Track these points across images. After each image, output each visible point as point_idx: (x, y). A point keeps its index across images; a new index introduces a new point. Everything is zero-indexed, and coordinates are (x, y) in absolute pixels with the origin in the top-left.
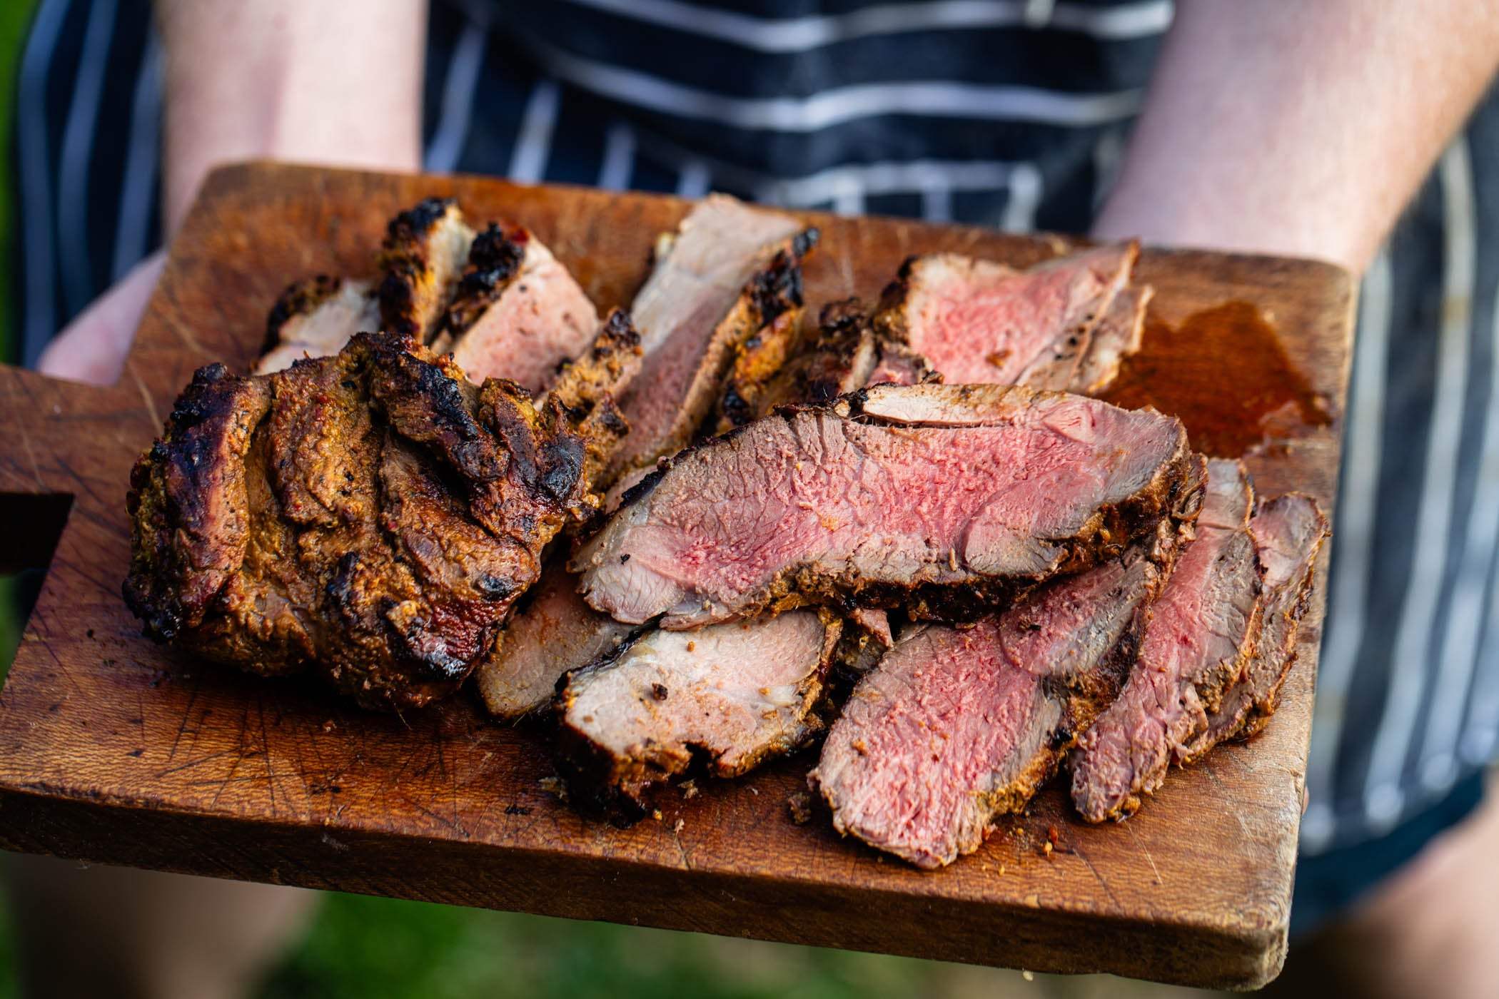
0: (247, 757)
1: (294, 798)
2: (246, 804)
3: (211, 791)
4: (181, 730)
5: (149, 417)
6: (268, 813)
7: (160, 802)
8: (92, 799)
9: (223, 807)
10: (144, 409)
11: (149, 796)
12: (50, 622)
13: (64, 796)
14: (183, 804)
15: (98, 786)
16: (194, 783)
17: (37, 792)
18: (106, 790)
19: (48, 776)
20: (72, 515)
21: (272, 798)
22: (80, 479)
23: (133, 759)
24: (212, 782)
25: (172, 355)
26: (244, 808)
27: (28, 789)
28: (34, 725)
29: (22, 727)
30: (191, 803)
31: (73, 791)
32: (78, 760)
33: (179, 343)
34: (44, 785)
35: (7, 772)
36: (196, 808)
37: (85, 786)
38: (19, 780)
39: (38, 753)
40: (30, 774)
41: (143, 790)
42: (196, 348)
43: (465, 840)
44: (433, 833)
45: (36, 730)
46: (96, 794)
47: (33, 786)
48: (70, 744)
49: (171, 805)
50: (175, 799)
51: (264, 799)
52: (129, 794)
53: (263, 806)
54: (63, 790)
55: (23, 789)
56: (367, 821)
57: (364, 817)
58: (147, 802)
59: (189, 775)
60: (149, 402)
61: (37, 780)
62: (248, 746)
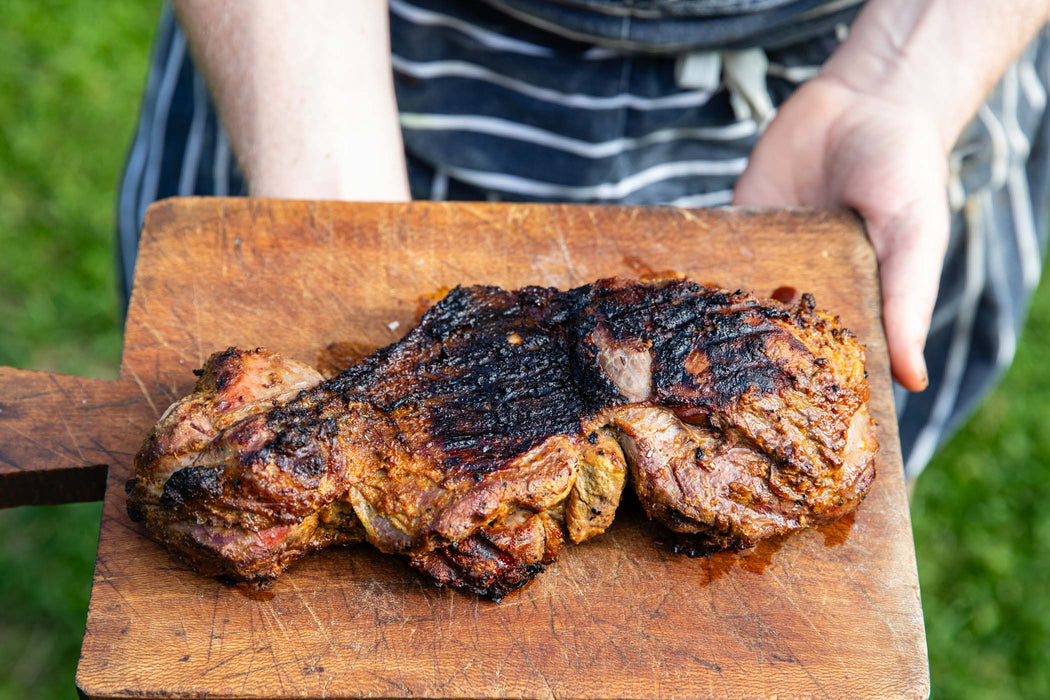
0: (258, 652)
1: (294, 680)
2: (264, 688)
3: (239, 682)
4: (211, 637)
5: (146, 400)
6: (279, 693)
7: (207, 694)
8: (161, 697)
9: (249, 693)
10: (142, 394)
11: (199, 691)
12: (109, 565)
13: (142, 697)
14: (220, 693)
15: (163, 687)
16: (228, 677)
17: (124, 696)
18: (169, 690)
19: (129, 685)
20: (109, 482)
21: (281, 682)
22: (109, 453)
23: (184, 664)
24: (239, 674)
25: (152, 351)
26: (263, 691)
27: (118, 695)
28: (113, 647)
29: (106, 649)
30: (227, 692)
31: (148, 693)
32: (147, 669)
33: (156, 343)
34: (127, 691)
35: (101, 685)
36: (231, 695)
37: (155, 689)
38: (110, 690)
39: (120, 668)
40: (117, 684)
41: (194, 687)
42: (166, 344)
43: (410, 697)
44: (389, 695)
45: (115, 650)
46: (164, 693)
47: (120, 693)
48: (139, 657)
49: (214, 695)
50: (217, 691)
51: (275, 683)
52: (185, 690)
53: (275, 688)
54: (141, 693)
55: (114, 696)
56: (344, 691)
57: (343, 688)
58: (198, 694)
59: (222, 671)
60: (144, 390)
61: (123, 688)
62: (258, 643)
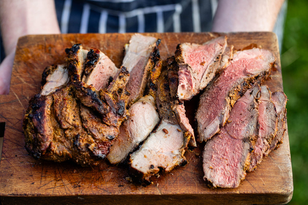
0: (58, 181)
1: (70, 189)
2: (60, 192)
3: (51, 190)
4: (42, 177)
5: (18, 101)
6: (65, 194)
7: (40, 195)
8: (25, 196)
9: (55, 194)
10: (17, 99)
11: (38, 193)
12: (6, 154)
13: (18, 196)
14: (45, 194)
15: (25, 193)
16: (47, 189)
17: (12, 196)
18: (27, 193)
19: (14, 192)
20: (5, 128)
21: (66, 190)
22: (6, 118)
23: (32, 185)
24: (51, 188)
25: (20, 85)
26: (59, 194)
27: (10, 196)
28: (8, 180)
29: (5, 181)
30: (47, 194)
31: (20, 195)
32: (20, 187)
33: (21, 82)
34: (13, 194)
35: (4, 192)
36: (49, 195)
37: (23, 193)
38: (7, 194)
39: (10, 187)
40: (9, 192)
41: (36, 192)
42: (25, 83)
43: (111, 194)
44: (103, 194)
45: (9, 181)
46: (26, 195)
47: (11, 195)
48: (17, 183)
49: (43, 195)
50: (44, 193)
51: (64, 191)
52: (33, 194)
53: (64, 192)
54: (18, 195)
55: (8, 196)
56: (88, 193)
57: (87, 192)
58: (37, 195)
59: (46, 187)
60: (18, 98)
61: (11, 193)
62: (57, 178)
